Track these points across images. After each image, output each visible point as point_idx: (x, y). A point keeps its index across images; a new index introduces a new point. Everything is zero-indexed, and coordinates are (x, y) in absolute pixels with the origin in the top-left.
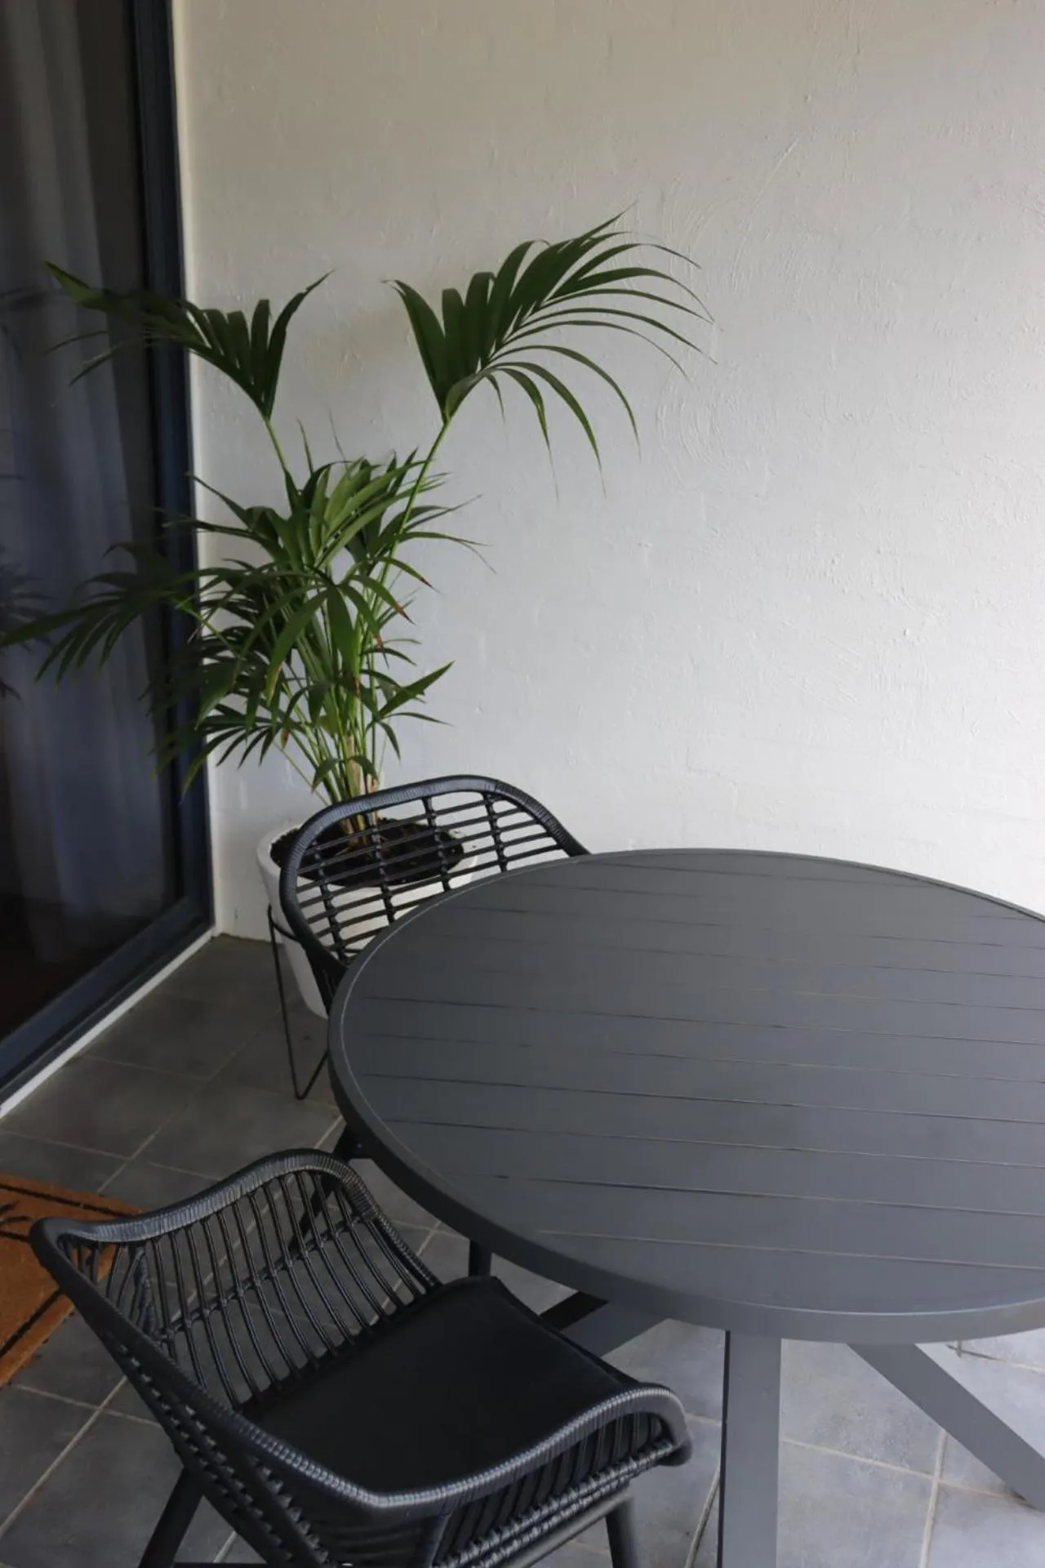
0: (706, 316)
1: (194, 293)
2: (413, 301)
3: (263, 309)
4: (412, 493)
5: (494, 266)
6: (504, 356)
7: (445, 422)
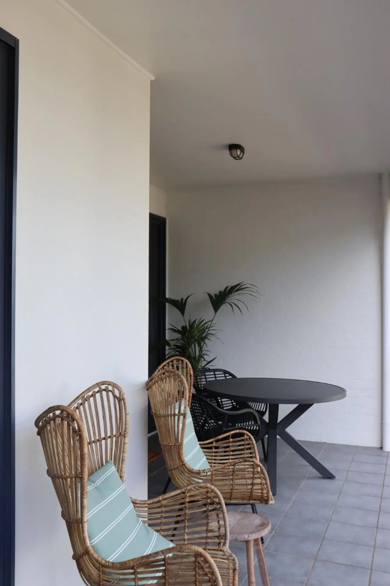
0: (257, 292)
1: (167, 296)
2: (209, 295)
3: (182, 299)
4: (209, 328)
5: (223, 290)
6: (226, 301)
7: (215, 314)
